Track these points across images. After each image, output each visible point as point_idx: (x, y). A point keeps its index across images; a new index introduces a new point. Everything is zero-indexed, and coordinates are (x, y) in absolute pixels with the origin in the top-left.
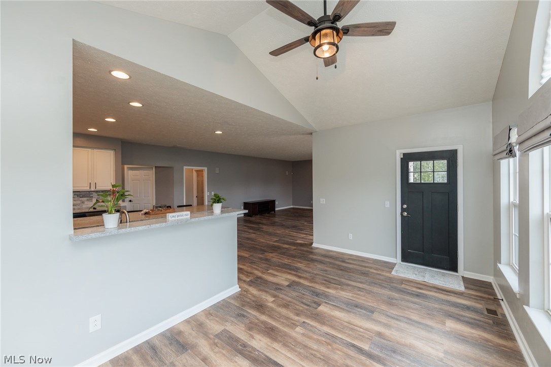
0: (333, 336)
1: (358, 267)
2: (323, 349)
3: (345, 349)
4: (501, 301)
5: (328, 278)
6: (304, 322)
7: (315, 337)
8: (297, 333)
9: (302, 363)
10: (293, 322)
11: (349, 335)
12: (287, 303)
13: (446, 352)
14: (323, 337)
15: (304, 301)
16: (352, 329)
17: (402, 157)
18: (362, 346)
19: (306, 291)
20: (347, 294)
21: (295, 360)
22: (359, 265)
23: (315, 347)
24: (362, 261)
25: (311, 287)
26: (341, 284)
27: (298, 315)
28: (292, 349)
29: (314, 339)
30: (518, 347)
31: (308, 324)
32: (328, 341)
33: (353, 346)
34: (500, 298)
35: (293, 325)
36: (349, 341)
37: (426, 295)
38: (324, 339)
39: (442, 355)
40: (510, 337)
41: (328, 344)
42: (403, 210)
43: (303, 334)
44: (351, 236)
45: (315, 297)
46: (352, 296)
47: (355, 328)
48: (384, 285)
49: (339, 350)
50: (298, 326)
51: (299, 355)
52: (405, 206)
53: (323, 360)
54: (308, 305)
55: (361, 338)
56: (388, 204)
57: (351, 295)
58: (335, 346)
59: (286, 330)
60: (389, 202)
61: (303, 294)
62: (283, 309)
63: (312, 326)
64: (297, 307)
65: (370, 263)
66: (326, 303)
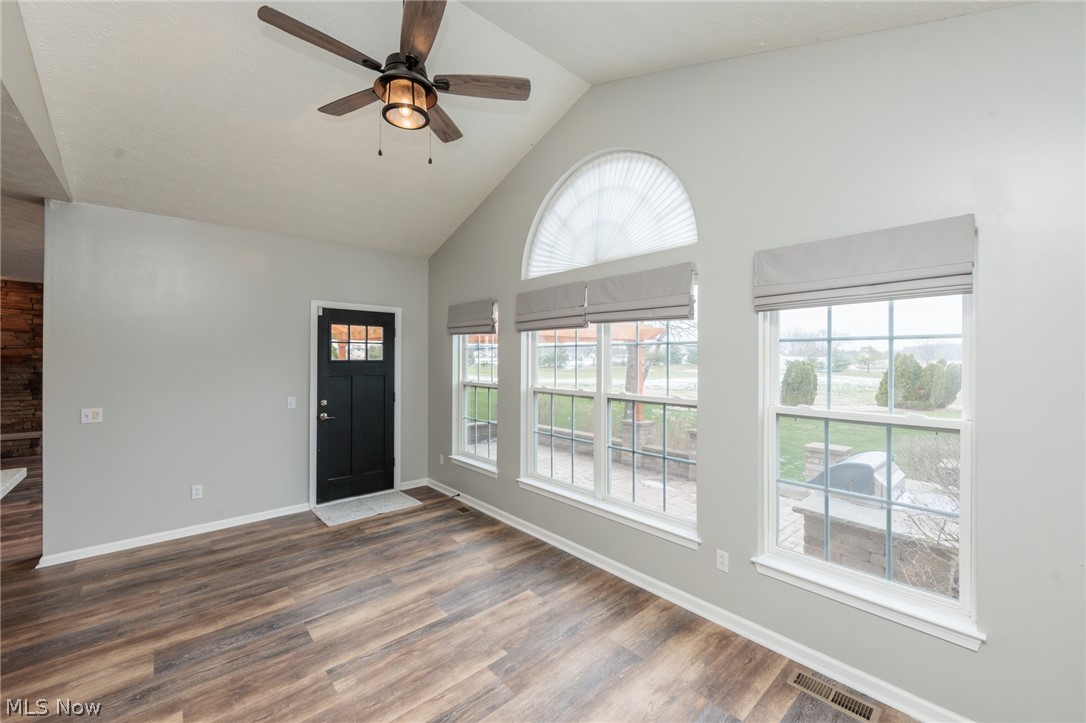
0: (399, 641)
1: (259, 545)
2: (415, 662)
3: (433, 637)
4: (457, 498)
5: (234, 592)
6: (330, 672)
7: (381, 665)
8: (344, 692)
9: (423, 701)
10: (310, 690)
11: (411, 623)
12: (230, 687)
13: (490, 561)
14: (389, 654)
15: (263, 653)
16: (402, 615)
17: (321, 314)
18: (440, 618)
19: (228, 641)
20: (320, 587)
21: (410, 709)
22: (257, 542)
23: (403, 672)
24: (247, 533)
25: (226, 628)
26: (278, 585)
27: (298, 676)
28: (382, 709)
29: (385, 669)
30: (506, 525)
31: (342, 666)
32: (403, 651)
33: (433, 626)
34: (451, 495)
35: (322, 692)
36: (421, 626)
37: (403, 526)
38: (395, 655)
39: (491, 566)
40: (494, 522)
41: (410, 653)
42: (320, 409)
43: (360, 681)
44: (198, 491)
45: (272, 632)
46: (331, 585)
47: (402, 610)
48: (344, 545)
49: (429, 644)
50: (331, 684)
51: (403, 700)
52: (325, 402)
53: (435, 669)
54: (288, 651)
55: (424, 614)
56: (292, 402)
57: (324, 585)
58: (419, 645)
59: (322, 708)
60: (294, 398)
61: (239, 648)
62: (246, 699)
63: (350, 662)
64: (269, 671)
65: (267, 530)
66: (310, 622)
